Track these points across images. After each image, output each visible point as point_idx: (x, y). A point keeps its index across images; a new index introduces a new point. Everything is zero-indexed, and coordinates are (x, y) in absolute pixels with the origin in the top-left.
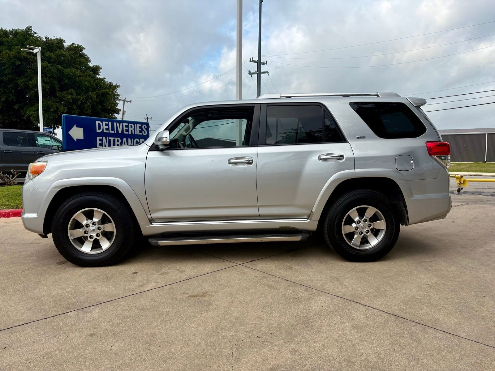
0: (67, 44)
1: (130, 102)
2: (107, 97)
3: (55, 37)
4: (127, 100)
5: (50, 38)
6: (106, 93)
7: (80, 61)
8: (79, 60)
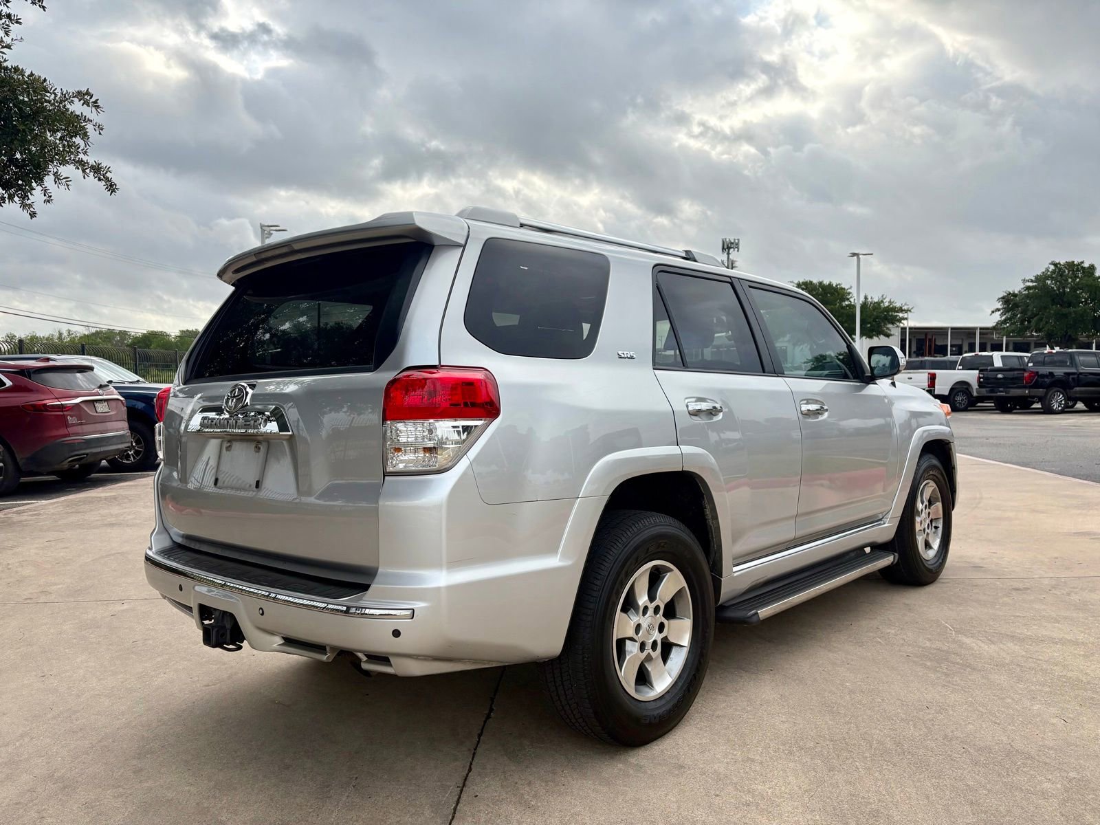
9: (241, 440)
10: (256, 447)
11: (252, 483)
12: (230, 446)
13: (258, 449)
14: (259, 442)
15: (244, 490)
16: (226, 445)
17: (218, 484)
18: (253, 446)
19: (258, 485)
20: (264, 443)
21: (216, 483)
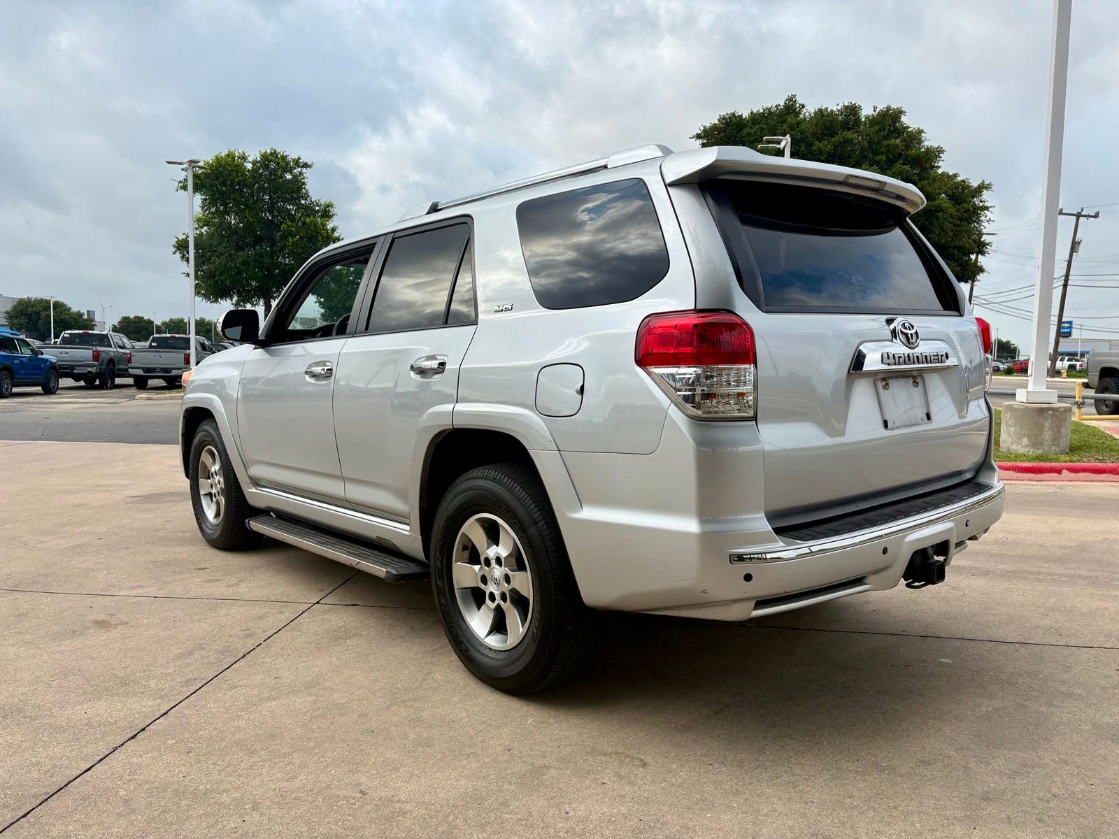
0: (866, 112)
1: (1096, 216)
2: (937, 218)
3: (841, 105)
4: (1086, 214)
5: (829, 110)
6: (933, 209)
7: (888, 146)
8: (885, 142)
9: (897, 377)
10: (914, 382)
11: (922, 417)
12: (887, 384)
13: (916, 384)
14: (914, 377)
15: (918, 424)
16: (880, 385)
17: (889, 427)
18: (911, 381)
19: (928, 417)
20: (919, 378)
21: (886, 424)
